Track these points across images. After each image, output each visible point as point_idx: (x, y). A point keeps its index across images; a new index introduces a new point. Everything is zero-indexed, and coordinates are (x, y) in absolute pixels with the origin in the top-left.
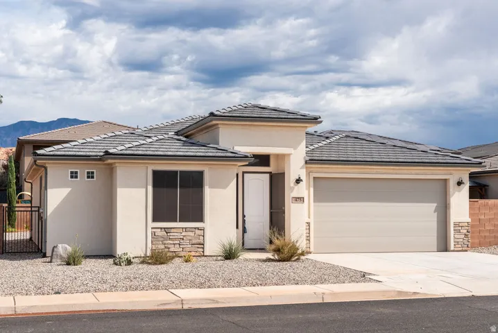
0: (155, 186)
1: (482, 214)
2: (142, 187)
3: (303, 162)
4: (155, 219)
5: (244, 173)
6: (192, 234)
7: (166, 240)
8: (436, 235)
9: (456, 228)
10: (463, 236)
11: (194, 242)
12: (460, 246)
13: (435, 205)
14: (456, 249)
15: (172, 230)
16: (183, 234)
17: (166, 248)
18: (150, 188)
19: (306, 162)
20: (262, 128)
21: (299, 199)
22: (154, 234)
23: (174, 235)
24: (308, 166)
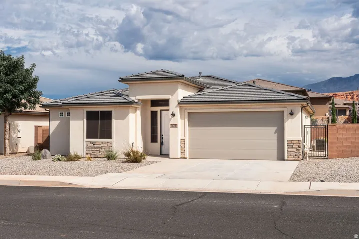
0: (88, 119)
1: (339, 134)
2: (81, 120)
3: (177, 103)
4: (88, 137)
5: (161, 110)
6: (106, 146)
7: (93, 148)
8: (276, 149)
9: (290, 145)
10: (295, 150)
11: (107, 150)
12: (292, 157)
13: (276, 128)
14: (288, 159)
15: (96, 143)
16: (102, 145)
17: (93, 153)
18: (85, 121)
19: (179, 103)
20: (159, 84)
21: (175, 126)
22: (87, 145)
23: (97, 146)
24: (180, 105)
